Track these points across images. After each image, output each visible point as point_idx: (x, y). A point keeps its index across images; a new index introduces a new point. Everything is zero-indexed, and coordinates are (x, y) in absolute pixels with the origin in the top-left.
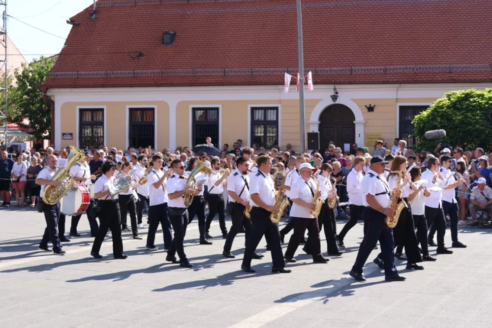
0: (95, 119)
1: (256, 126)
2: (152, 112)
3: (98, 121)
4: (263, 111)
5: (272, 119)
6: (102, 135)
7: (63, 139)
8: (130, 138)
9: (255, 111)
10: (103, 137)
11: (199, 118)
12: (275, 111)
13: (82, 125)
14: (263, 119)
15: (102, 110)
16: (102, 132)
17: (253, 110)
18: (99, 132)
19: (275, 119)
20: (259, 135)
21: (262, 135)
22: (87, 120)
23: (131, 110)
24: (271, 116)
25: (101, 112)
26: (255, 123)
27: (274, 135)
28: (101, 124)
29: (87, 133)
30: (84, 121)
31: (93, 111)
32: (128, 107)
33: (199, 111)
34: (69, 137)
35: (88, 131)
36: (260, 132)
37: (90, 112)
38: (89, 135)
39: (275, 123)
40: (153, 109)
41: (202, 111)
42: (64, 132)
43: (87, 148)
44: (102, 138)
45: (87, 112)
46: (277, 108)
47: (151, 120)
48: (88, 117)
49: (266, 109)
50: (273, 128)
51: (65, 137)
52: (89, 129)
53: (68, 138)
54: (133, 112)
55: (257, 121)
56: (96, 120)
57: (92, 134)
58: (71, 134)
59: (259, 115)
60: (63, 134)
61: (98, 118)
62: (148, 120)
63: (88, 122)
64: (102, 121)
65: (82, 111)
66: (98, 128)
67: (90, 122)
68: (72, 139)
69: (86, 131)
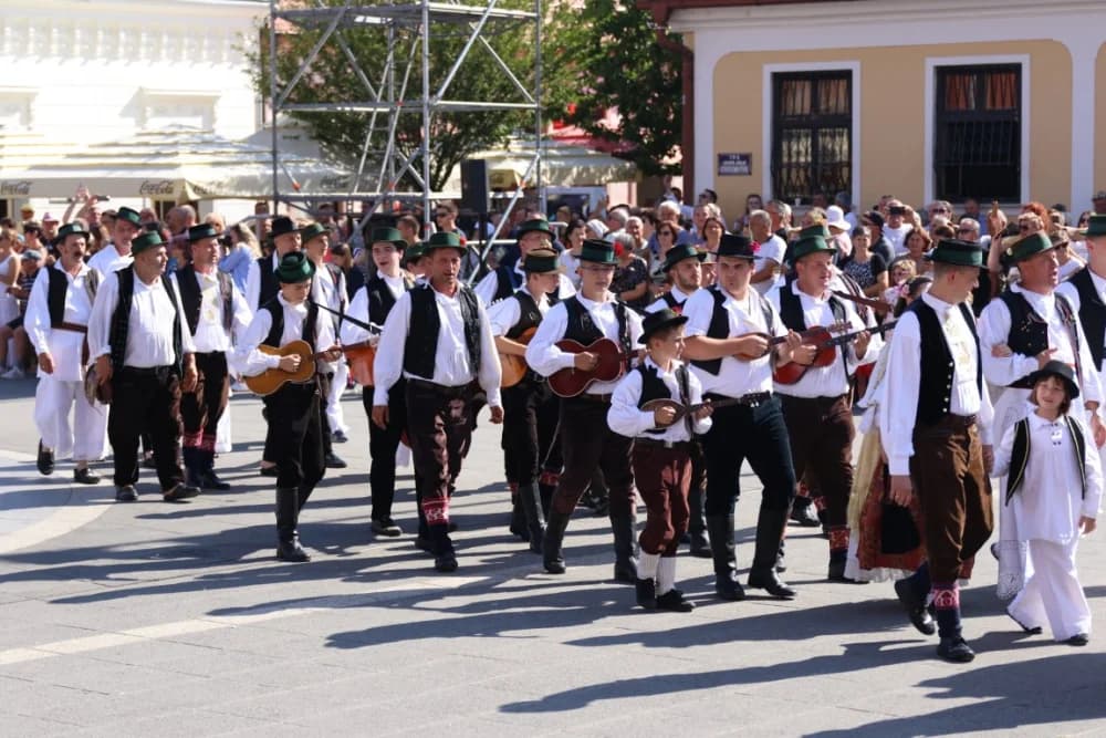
0: (823, 107)
2: (1013, 76)
3: (832, 111)
6: (845, 159)
7: (720, 174)
8: (937, 167)
10: (849, 164)
13: (784, 126)
15: (847, 75)
16: (845, 147)
18: (837, 149)
22: (799, 111)
23: (942, 72)
25: (843, 84)
28: (843, 121)
29: (798, 153)
30: (790, 112)
31: (816, 78)
32: (931, 63)
34: (742, 166)
35: (801, 149)
37: (808, 85)
38: (802, 159)
40: (1015, 69)
42: (724, 151)
43: (798, 201)
44: (845, 171)
45: (799, 85)
47: (1008, 106)
48: (801, 101)
51: (727, 167)
52: (803, 140)
53: (736, 170)
54: (948, 78)
56: (827, 110)
57: (815, 153)
58: (746, 158)
60: (722, 158)
61: (832, 103)
62: (999, 107)
63: (801, 116)
64: (847, 111)
65: (782, 81)
66: (833, 136)
67: (808, 116)
68: (750, 173)
69: (795, 147)
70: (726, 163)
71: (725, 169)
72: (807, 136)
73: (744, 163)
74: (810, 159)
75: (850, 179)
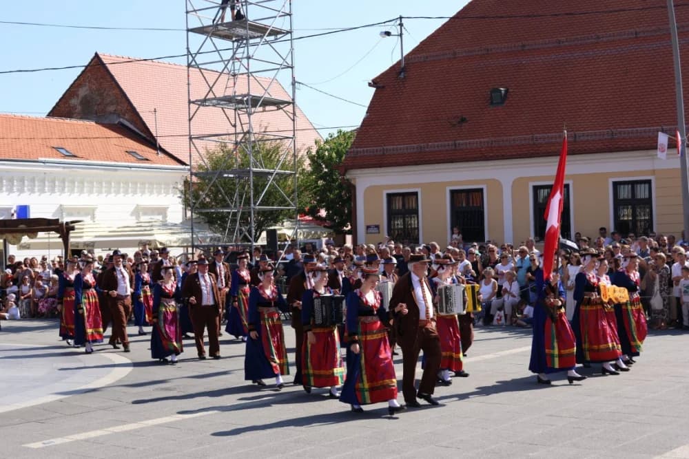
0: (407, 207)
1: (621, 207)
2: (480, 193)
3: (411, 208)
4: (630, 186)
5: (643, 197)
6: (416, 226)
7: (367, 233)
9: (618, 186)
10: (418, 228)
11: (543, 200)
12: (647, 186)
13: (392, 215)
14: (630, 197)
15: (416, 194)
16: (416, 222)
17: (616, 184)
18: (413, 222)
19: (647, 196)
20: (626, 218)
21: (630, 218)
22: (397, 208)
23: (453, 192)
24: (642, 193)
25: (415, 197)
26: (618, 203)
27: (647, 218)
28: (416, 212)
29: (398, 224)
30: (394, 208)
31: (403, 195)
32: (448, 189)
33: (542, 190)
34: (375, 230)
35: (399, 223)
36: (626, 214)
37: (401, 198)
38: (400, 227)
39: (648, 202)
40: (481, 190)
41: (546, 190)
42: (368, 224)
44: (416, 231)
45: (397, 198)
46: (649, 182)
47: (479, 205)
48: (398, 205)
49: (633, 184)
50: (644, 208)
53: (373, 231)
54: (455, 195)
55: (622, 200)
56: (409, 208)
57: (404, 224)
58: (377, 227)
59: (625, 193)
60: (368, 227)
61: (410, 205)
62: (475, 205)
63: (398, 210)
64: (416, 208)
65: (390, 196)
66: (411, 218)
67: (401, 210)
68: (379, 233)
69: (396, 222)
70: (369, 229)
71: (369, 231)
72: (401, 218)
73: (377, 229)
74: (402, 227)
75: (418, 235)
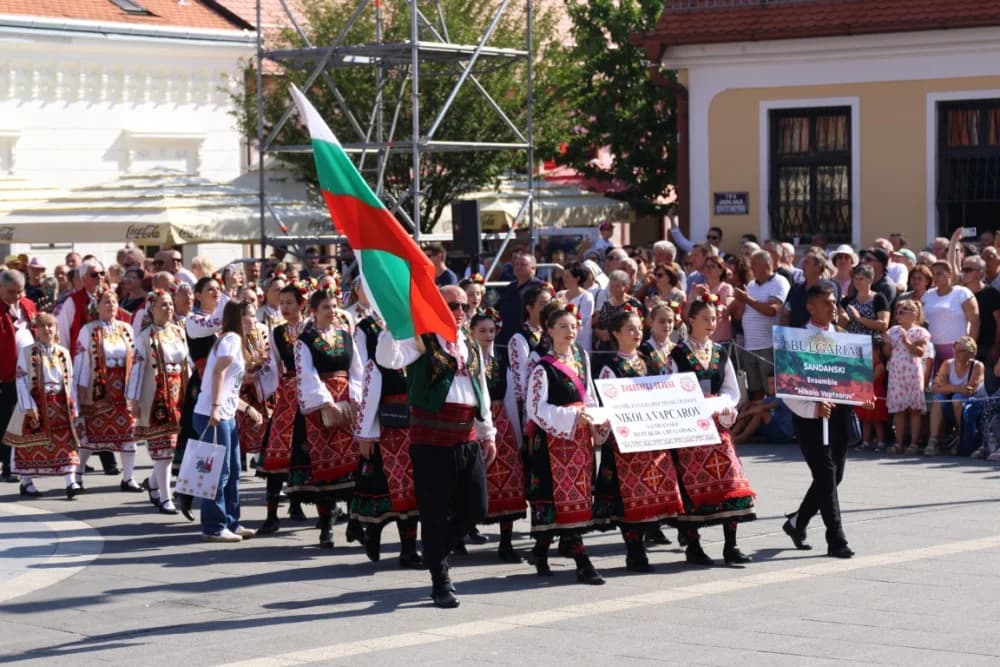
0: (821, 145)
3: (832, 147)
6: (844, 196)
7: (716, 213)
8: (939, 205)
10: (849, 203)
13: (781, 165)
15: (846, 111)
16: (845, 185)
18: (837, 186)
22: (796, 149)
23: (943, 107)
25: (841, 121)
28: (844, 158)
29: (797, 191)
30: (788, 150)
31: (815, 116)
32: (933, 98)
34: (739, 205)
35: (799, 187)
37: (805, 122)
38: (800, 198)
42: (721, 190)
43: (797, 240)
44: (845, 209)
45: (797, 121)
48: (798, 139)
51: (725, 206)
52: (802, 178)
53: (732, 209)
54: (950, 114)
56: (826, 147)
57: (813, 191)
58: (743, 197)
60: (718, 197)
61: (831, 138)
63: (798, 154)
64: (847, 148)
65: (777, 117)
66: (832, 175)
67: (806, 153)
68: (747, 212)
69: (793, 186)
70: (722, 202)
71: (720, 208)
72: (805, 174)
73: (741, 201)
74: (808, 197)
75: (850, 217)
